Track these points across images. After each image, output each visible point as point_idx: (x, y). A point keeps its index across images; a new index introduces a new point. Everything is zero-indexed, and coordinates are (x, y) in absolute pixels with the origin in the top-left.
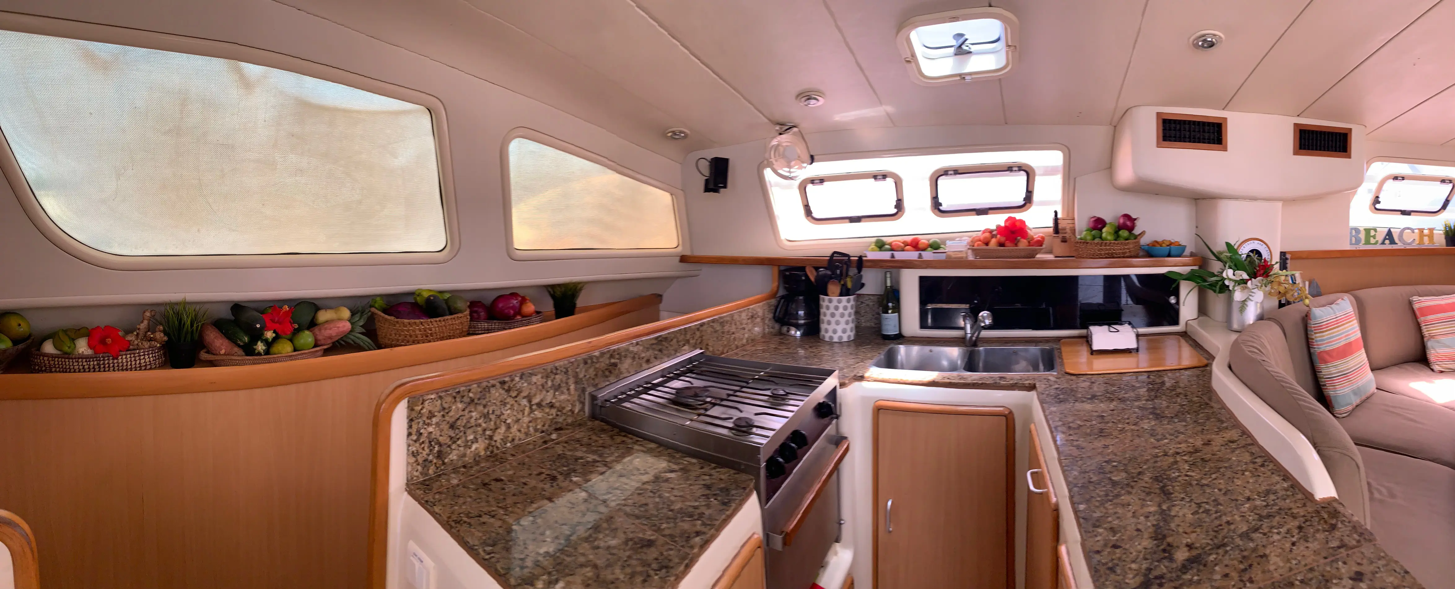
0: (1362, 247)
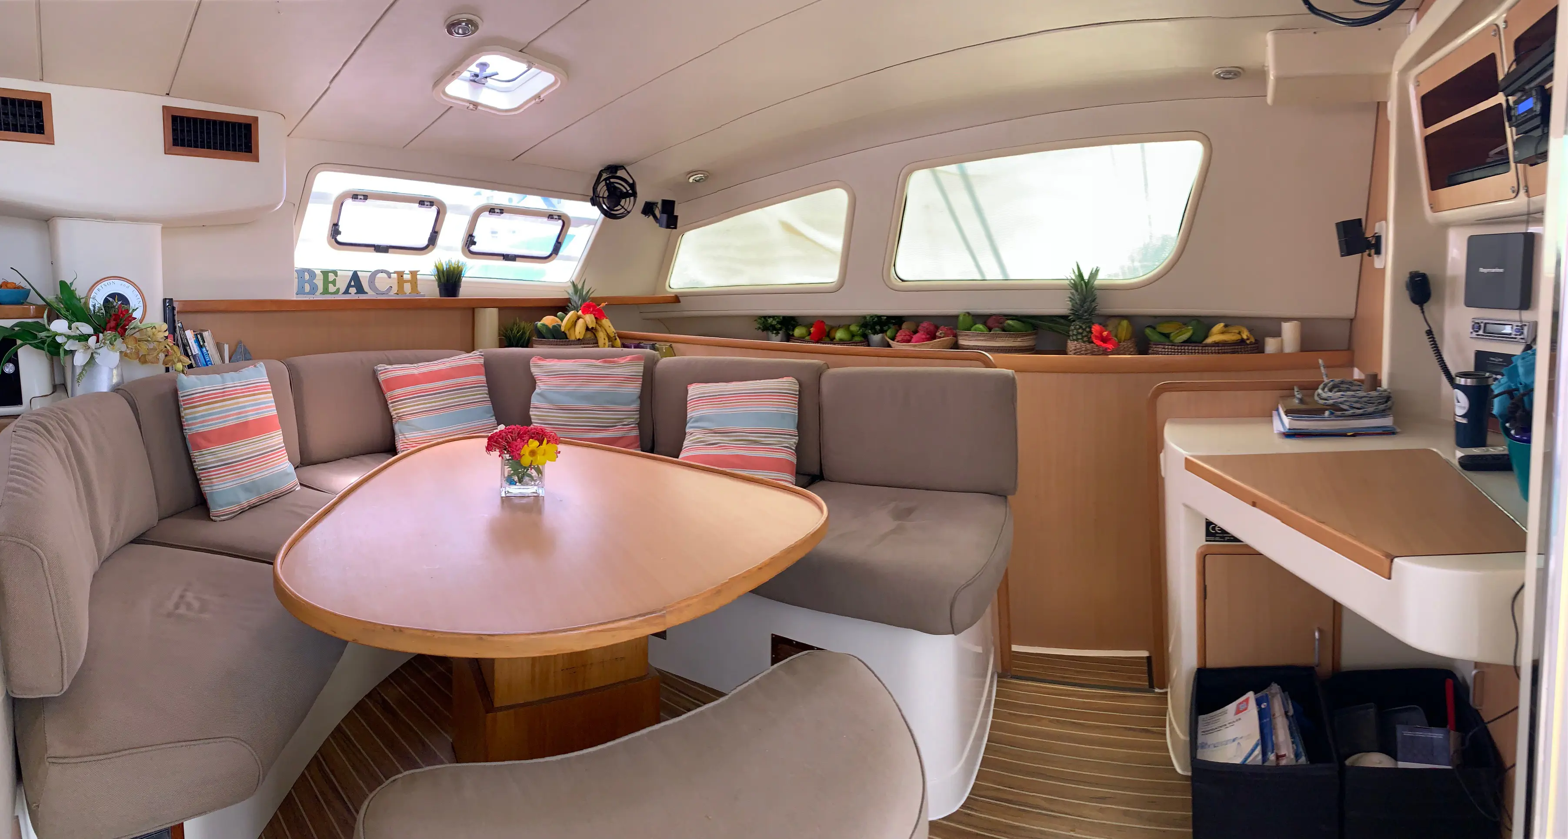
0: (318, 297)
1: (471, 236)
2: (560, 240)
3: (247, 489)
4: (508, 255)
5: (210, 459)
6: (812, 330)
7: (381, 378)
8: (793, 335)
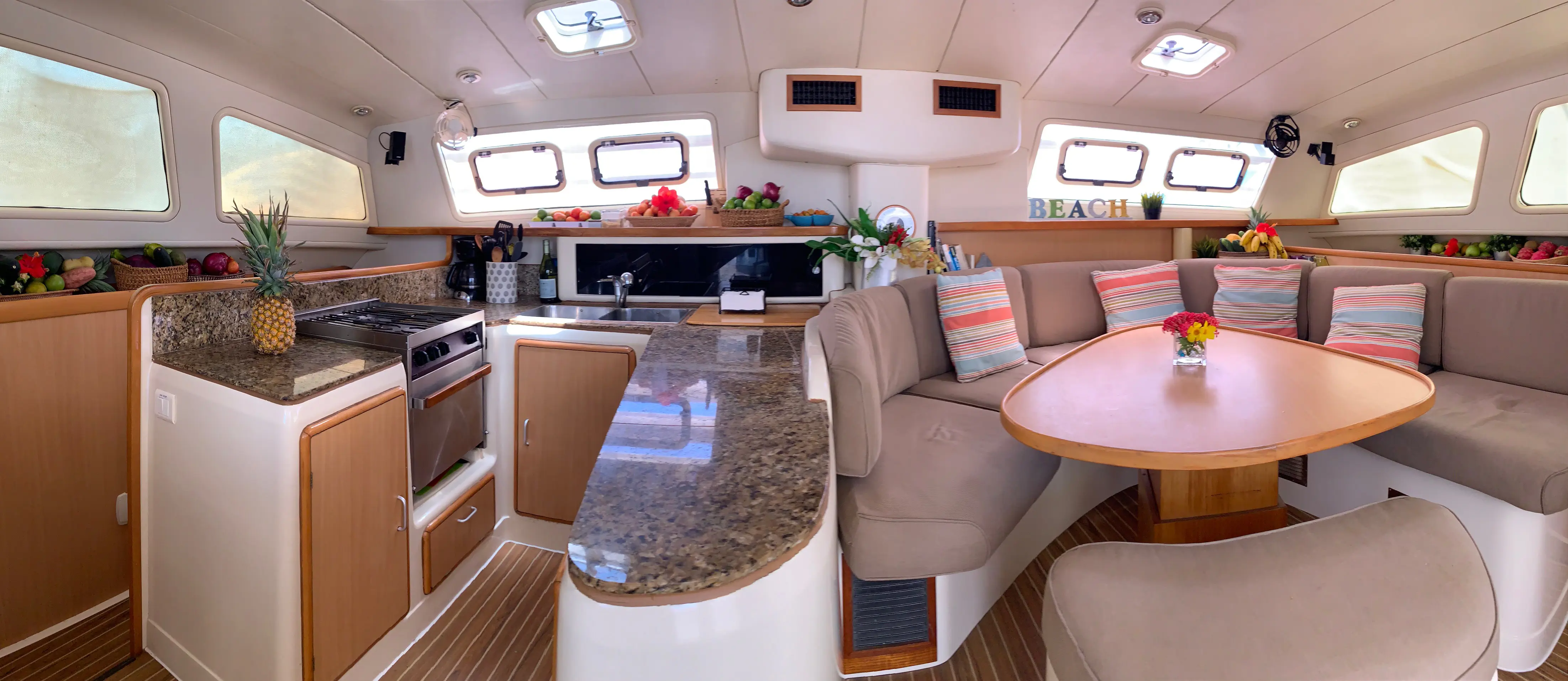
0: (1047, 219)
1: (1170, 172)
2: (1242, 175)
3: (986, 360)
4: (1200, 187)
5: (958, 337)
6: (1447, 247)
7: (1096, 281)
8: (1430, 251)
